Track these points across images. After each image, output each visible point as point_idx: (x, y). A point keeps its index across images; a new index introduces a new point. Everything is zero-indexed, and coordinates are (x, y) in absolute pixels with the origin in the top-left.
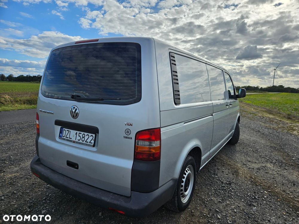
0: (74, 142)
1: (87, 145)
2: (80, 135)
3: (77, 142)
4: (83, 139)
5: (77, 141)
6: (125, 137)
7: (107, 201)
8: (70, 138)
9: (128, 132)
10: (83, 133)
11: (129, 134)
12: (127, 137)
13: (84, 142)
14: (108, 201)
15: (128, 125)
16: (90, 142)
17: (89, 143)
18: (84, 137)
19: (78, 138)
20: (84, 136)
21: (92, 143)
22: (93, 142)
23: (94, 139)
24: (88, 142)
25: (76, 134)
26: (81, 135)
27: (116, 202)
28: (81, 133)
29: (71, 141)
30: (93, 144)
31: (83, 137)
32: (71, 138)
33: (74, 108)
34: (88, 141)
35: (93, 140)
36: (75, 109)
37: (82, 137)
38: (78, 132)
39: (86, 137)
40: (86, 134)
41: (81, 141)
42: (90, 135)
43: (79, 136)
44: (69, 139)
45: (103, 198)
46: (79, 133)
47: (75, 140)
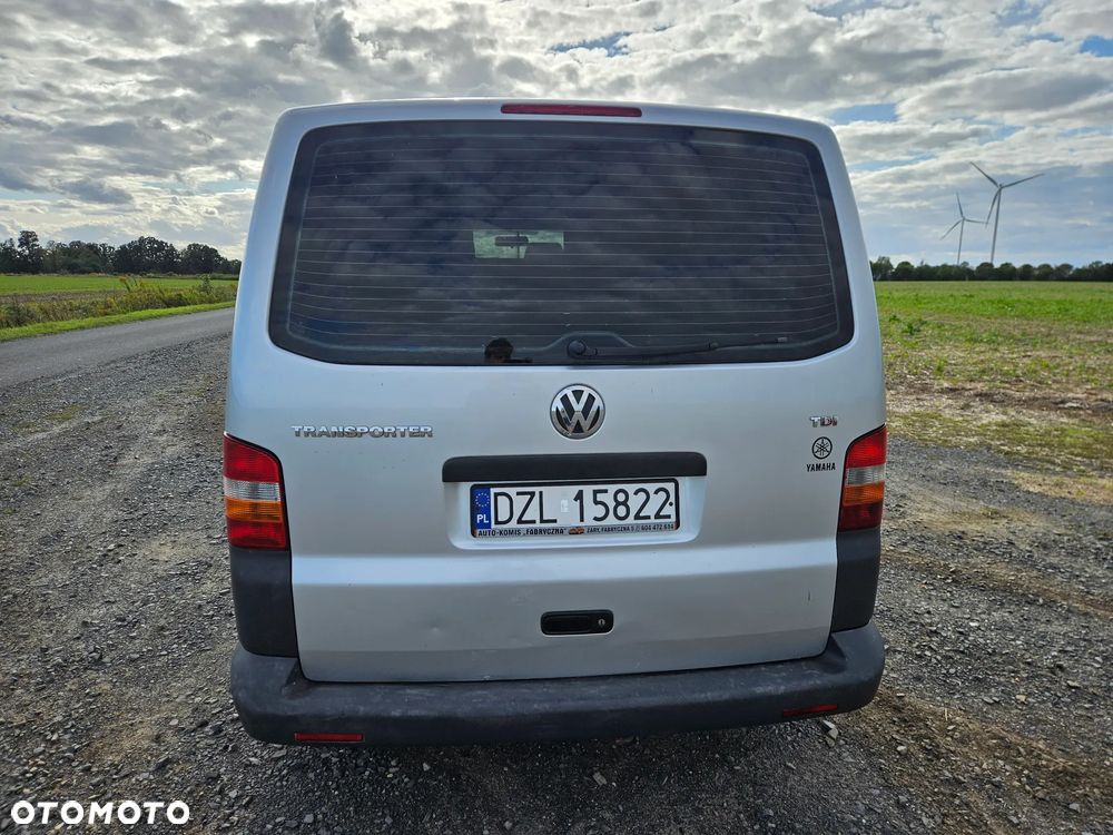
0: (576, 531)
1: (645, 528)
2: (600, 497)
3: (593, 530)
4: (622, 511)
5: (589, 522)
6: (811, 468)
7: (780, 692)
8: (542, 521)
9: (822, 448)
10: (612, 488)
11: (826, 453)
12: (818, 467)
13: (631, 520)
14: (782, 689)
15: (823, 424)
16: (658, 516)
17: (653, 520)
18: (624, 503)
19: (593, 511)
20: (621, 497)
21: (669, 517)
22: (669, 510)
23: (672, 499)
24: (649, 517)
25: (579, 497)
26: (608, 499)
27: (806, 684)
28: (606, 491)
29: (559, 531)
30: (673, 519)
31: (618, 504)
32: (555, 521)
33: (578, 394)
34: (650, 510)
35: (671, 504)
36: (584, 398)
37: (611, 504)
38: (588, 490)
39: (635, 502)
40: (631, 488)
41: (611, 521)
42: (652, 487)
43: (596, 502)
44: (538, 525)
45: (759, 690)
46: (595, 492)
47: (576, 523)
